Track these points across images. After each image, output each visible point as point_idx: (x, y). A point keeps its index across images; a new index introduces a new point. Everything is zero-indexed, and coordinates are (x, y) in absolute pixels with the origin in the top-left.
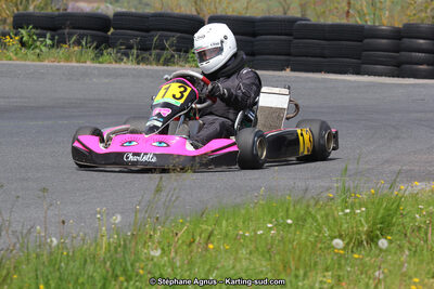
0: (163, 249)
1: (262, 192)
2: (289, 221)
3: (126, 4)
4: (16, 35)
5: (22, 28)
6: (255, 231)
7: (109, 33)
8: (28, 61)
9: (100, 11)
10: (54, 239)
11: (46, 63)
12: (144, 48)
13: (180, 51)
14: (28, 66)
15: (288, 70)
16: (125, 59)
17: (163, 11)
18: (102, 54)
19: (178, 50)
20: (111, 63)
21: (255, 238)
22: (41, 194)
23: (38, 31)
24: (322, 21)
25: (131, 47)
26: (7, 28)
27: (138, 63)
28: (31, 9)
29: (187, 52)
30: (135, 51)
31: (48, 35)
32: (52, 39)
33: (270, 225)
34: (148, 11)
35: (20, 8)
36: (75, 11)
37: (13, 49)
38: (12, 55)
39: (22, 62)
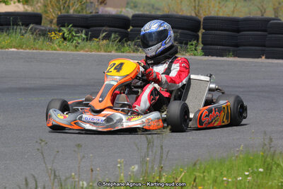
1: (241, 148)
2: (261, 170)
3: (142, 9)
4: (60, 31)
5: (64, 26)
6: (236, 178)
7: (129, 30)
8: (68, 51)
9: (122, 14)
10: (85, 183)
11: (82, 52)
14: (68, 54)
15: (264, 57)
17: (170, 13)
18: (124, 46)
19: (181, 43)
20: (130, 52)
21: (236, 183)
23: (75, 29)
28: (71, 12)
29: (186, 44)
31: (84, 31)
32: (86, 34)
33: (247, 173)
36: (104, 13)
37: (57, 42)
38: (56, 46)
39: (64, 52)
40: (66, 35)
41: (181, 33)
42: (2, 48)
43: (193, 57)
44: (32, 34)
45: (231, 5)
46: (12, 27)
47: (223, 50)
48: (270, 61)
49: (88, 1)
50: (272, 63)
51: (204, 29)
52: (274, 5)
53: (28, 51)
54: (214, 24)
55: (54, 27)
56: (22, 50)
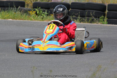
4: (34, 10)
5: (36, 8)
7: (69, 10)
8: (38, 21)
11: (45, 21)
12: (83, 16)
13: (97, 17)
16: (75, 20)
19: (95, 17)
23: (42, 9)
25: (77, 16)
27: (80, 22)
29: (99, 18)
30: (79, 17)
31: (46, 11)
32: (48, 12)
37: (33, 16)
38: (32, 18)
40: (38, 12)
41: (96, 12)
42: (5, 19)
43: (102, 25)
44: (20, 12)
46: (9, 8)
51: (108, 10)
53: (18, 20)
56: (15, 20)
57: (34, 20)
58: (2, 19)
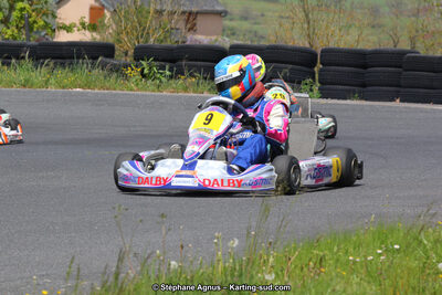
0: (277, 274)
1: (372, 219)
2: (397, 247)
3: (241, 37)
4: (137, 66)
6: (365, 257)
8: (148, 92)
9: (217, 44)
11: (165, 93)
13: (293, 82)
14: (148, 96)
15: (398, 101)
19: (291, 81)
21: (366, 264)
22: (160, 219)
23: (158, 63)
24: (431, 54)
26: (128, 60)
28: (151, 42)
29: (299, 83)
31: (167, 67)
32: (171, 70)
33: (379, 251)
34: (264, 43)
35: (141, 40)
36: (194, 43)
37: (134, 80)
38: (132, 85)
39: (144, 93)
40: (146, 71)
41: (291, 70)
42: (63, 88)
44: (102, 69)
45: (354, 33)
46: (75, 60)
47: (346, 90)
48: (406, 105)
49: (173, 26)
50: (409, 108)
51: (322, 63)
52: (410, 32)
53: (96, 91)
54: (334, 57)
55: (129, 59)
56: (89, 90)
57: (138, 90)
58: (56, 87)
